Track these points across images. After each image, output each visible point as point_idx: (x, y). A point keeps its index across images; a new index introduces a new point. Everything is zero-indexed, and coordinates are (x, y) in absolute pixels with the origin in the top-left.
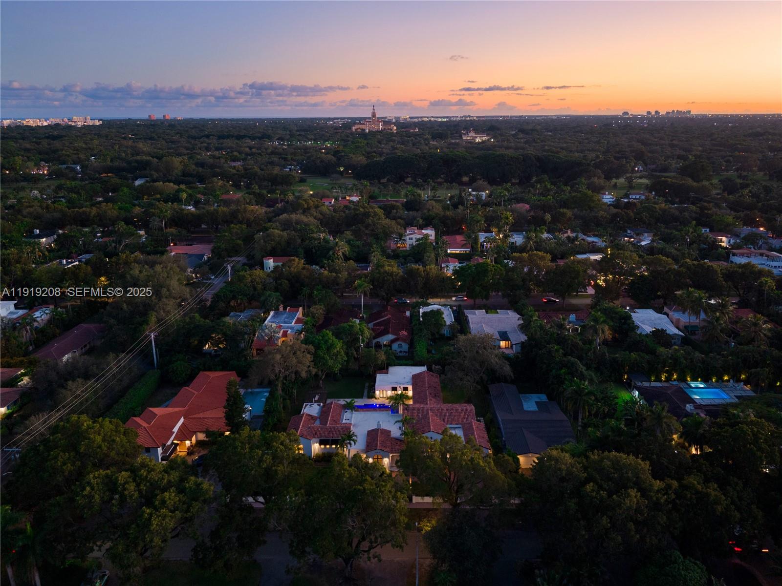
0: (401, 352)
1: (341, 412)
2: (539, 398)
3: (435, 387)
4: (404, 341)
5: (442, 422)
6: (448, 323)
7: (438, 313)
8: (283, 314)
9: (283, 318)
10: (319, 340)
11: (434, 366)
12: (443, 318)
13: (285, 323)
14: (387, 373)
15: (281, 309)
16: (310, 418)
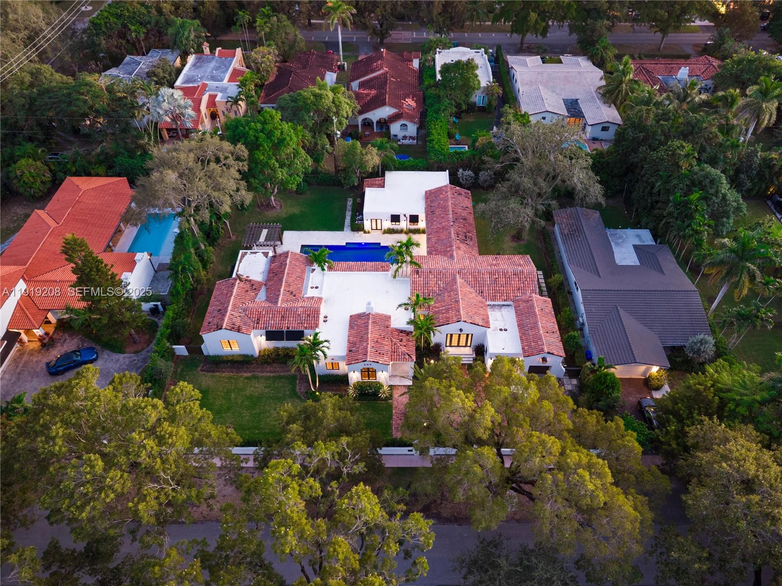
0: (405, 137)
1: (303, 272)
2: (638, 236)
3: (465, 219)
4: (411, 118)
5: (480, 298)
6: (483, 84)
7: (469, 66)
8: (209, 61)
9: (209, 70)
10: (256, 131)
11: (461, 170)
12: (477, 76)
13: (213, 78)
14: (382, 186)
15: (207, 50)
16: (248, 286)
